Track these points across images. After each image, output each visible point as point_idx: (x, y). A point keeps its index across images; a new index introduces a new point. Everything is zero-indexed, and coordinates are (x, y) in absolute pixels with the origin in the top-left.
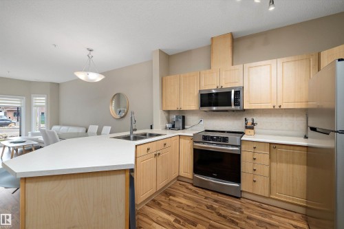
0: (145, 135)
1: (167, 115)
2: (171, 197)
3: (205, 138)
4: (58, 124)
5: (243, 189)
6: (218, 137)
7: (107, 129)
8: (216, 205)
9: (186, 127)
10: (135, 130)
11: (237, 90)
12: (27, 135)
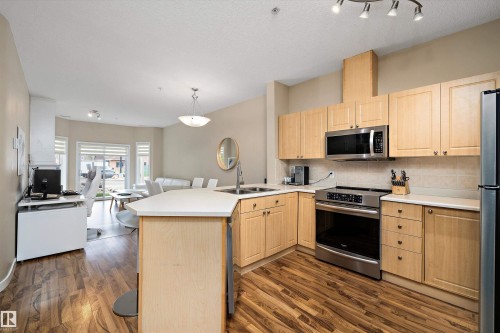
0: (254, 190)
1: (285, 165)
2: (284, 268)
3: (331, 196)
4: (161, 176)
5: (383, 268)
6: (348, 196)
7: (213, 182)
8: (340, 284)
9: (310, 181)
10: (242, 183)
11: (378, 131)
12: (132, 188)
